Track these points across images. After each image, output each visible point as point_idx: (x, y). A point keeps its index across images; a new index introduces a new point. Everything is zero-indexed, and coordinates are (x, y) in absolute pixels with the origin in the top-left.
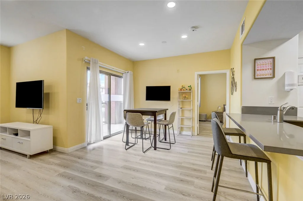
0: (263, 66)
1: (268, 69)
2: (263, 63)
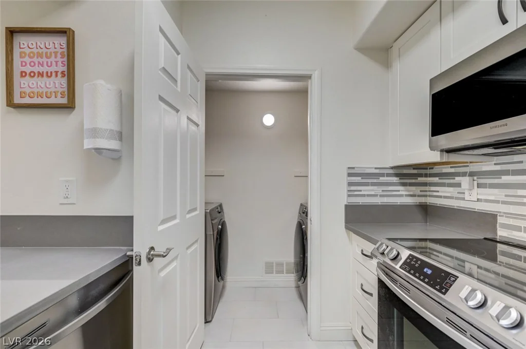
0: (40, 60)
1: (54, 74)
2: (41, 51)
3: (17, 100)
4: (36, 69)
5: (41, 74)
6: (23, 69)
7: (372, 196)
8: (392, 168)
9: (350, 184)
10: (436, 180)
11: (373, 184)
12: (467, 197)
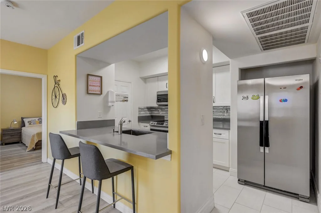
0: (94, 82)
1: (97, 86)
2: (94, 80)
3: (89, 92)
4: (93, 84)
5: (94, 86)
6: (90, 84)
7: (143, 114)
8: (147, 107)
9: (139, 111)
10: (154, 110)
11: (143, 111)
12: (160, 113)
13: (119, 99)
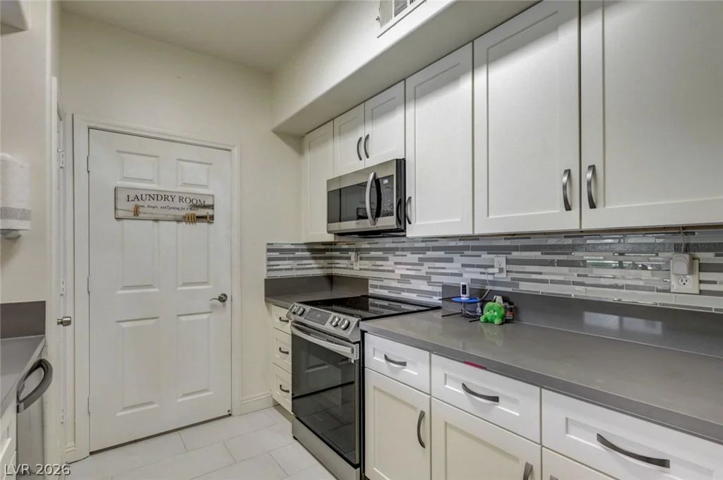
7: (288, 269)
8: (305, 244)
9: (269, 259)
10: (338, 254)
11: (290, 259)
12: (355, 267)
13: (167, 211)
